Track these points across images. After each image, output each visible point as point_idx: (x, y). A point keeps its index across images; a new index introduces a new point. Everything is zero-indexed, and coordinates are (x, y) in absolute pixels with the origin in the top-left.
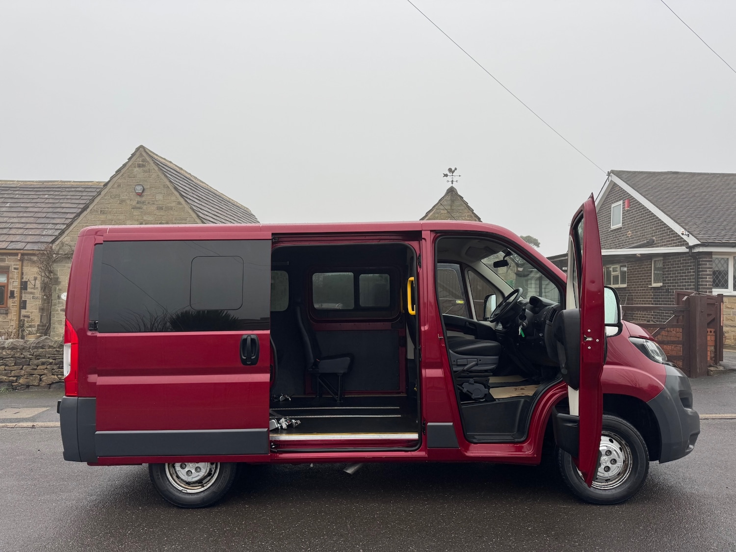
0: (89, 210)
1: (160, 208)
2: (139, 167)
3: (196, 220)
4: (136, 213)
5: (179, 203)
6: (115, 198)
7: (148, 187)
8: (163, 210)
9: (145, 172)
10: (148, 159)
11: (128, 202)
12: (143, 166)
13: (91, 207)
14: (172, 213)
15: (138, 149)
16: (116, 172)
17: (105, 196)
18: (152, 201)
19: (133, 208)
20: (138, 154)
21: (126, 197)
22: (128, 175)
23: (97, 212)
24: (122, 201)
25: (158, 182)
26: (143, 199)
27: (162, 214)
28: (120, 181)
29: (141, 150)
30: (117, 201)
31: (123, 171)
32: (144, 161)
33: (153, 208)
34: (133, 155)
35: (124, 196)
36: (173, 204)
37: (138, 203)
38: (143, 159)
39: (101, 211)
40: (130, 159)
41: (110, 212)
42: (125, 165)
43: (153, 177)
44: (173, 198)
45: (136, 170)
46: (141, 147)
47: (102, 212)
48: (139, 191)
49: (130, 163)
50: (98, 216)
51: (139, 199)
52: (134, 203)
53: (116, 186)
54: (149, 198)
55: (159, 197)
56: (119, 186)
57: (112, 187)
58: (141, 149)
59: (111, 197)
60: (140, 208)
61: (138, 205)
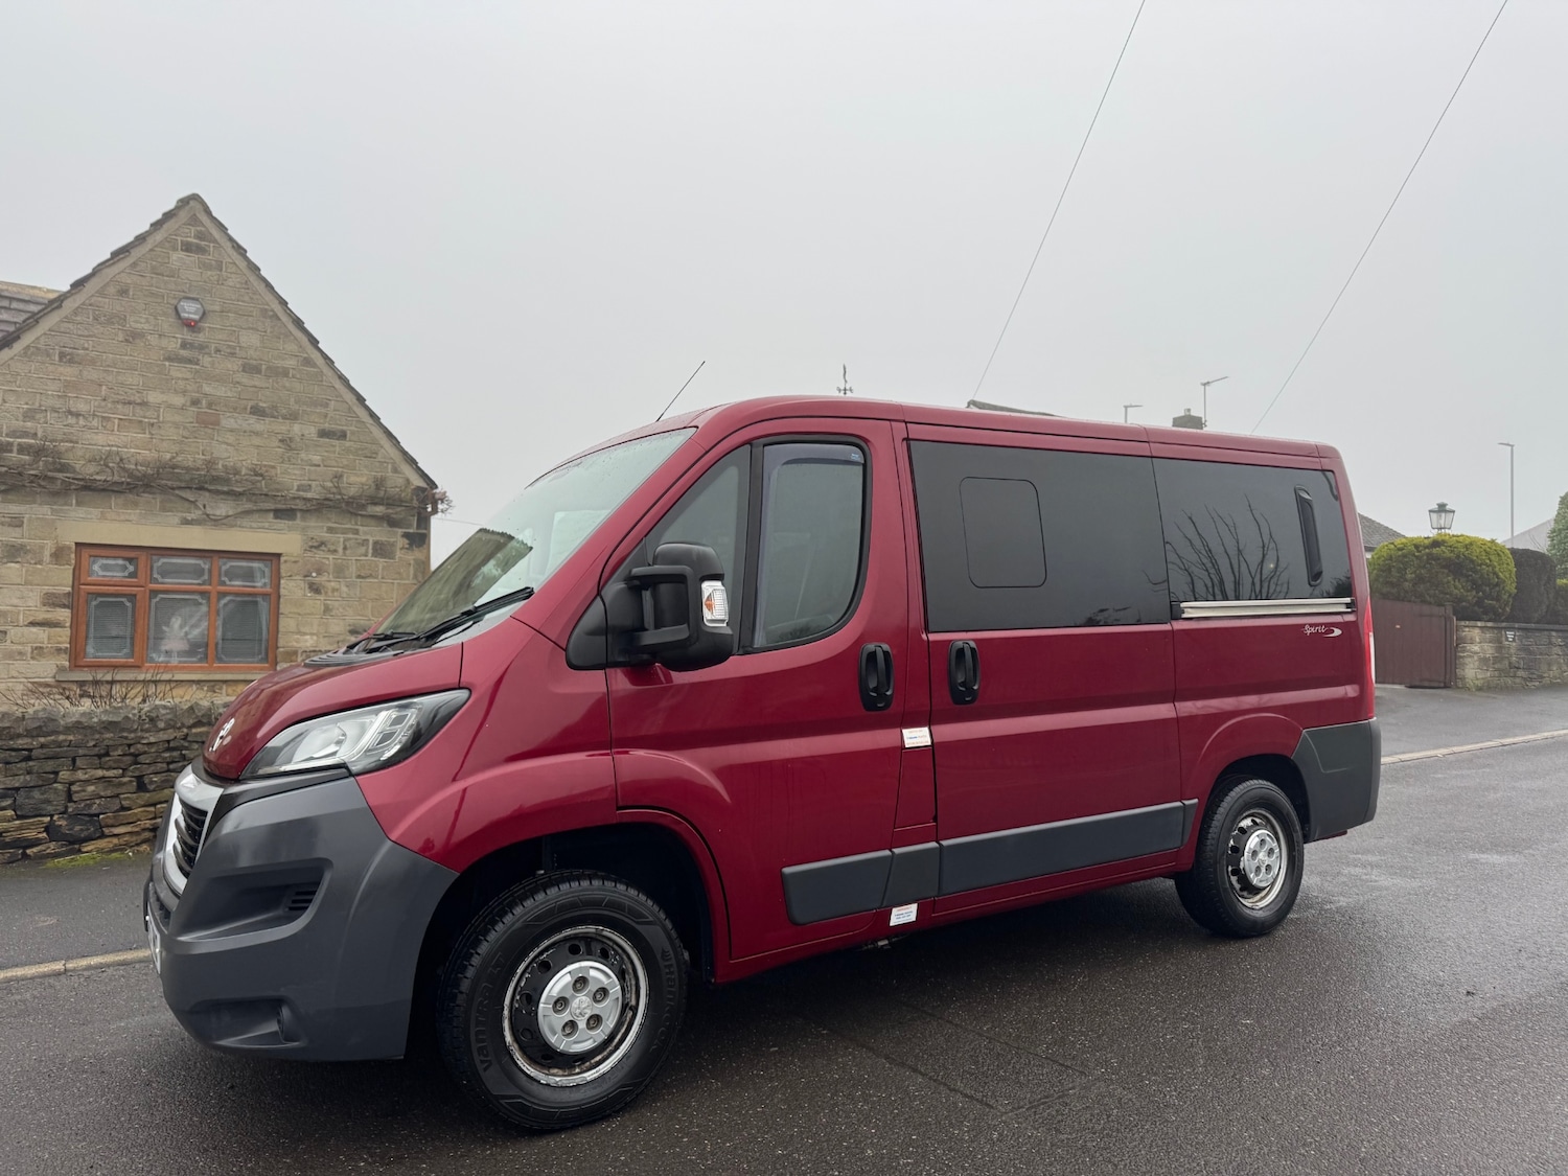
0: (18, 347)
1: (250, 369)
2: (187, 250)
3: (355, 408)
4: (177, 371)
5: (308, 362)
6: (110, 322)
7: (217, 308)
8: (259, 371)
9: (206, 266)
10: (216, 234)
11: (153, 339)
12: (200, 250)
13: (27, 339)
14: (287, 384)
15: (184, 202)
16: (115, 254)
17: (76, 312)
18: (229, 346)
19: (169, 359)
20: (183, 215)
21: (146, 326)
22: (153, 268)
23: (48, 355)
24: (133, 337)
25: (246, 298)
26: (201, 338)
27: (257, 383)
28: (126, 279)
29: (192, 207)
30: (116, 335)
31: (136, 254)
32: (200, 236)
33: (233, 365)
34: (168, 216)
35: (139, 323)
36: (290, 363)
37: (184, 345)
38: (200, 232)
39: (62, 355)
40: (156, 225)
41: (93, 362)
42: (141, 239)
43: (231, 284)
44: (292, 347)
45: (177, 257)
46: (195, 197)
47: (66, 358)
48: (192, 316)
49: (159, 236)
50: (51, 368)
51: (188, 336)
52: (173, 345)
53: (112, 290)
54: (220, 337)
55: (250, 339)
56: (123, 292)
57: (101, 293)
58: (192, 203)
59: (95, 319)
60: (190, 361)
61: (184, 353)
